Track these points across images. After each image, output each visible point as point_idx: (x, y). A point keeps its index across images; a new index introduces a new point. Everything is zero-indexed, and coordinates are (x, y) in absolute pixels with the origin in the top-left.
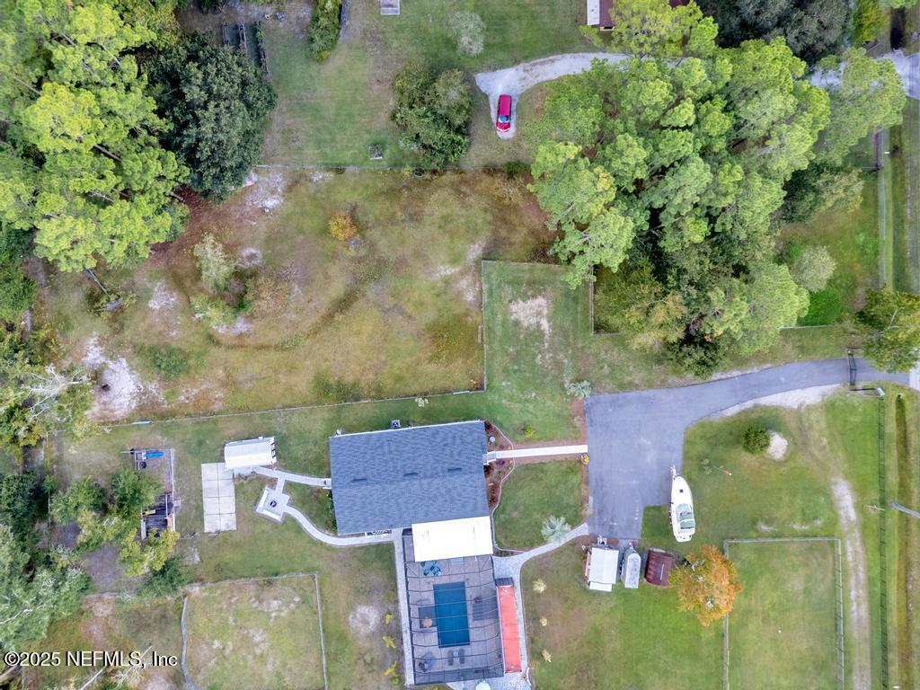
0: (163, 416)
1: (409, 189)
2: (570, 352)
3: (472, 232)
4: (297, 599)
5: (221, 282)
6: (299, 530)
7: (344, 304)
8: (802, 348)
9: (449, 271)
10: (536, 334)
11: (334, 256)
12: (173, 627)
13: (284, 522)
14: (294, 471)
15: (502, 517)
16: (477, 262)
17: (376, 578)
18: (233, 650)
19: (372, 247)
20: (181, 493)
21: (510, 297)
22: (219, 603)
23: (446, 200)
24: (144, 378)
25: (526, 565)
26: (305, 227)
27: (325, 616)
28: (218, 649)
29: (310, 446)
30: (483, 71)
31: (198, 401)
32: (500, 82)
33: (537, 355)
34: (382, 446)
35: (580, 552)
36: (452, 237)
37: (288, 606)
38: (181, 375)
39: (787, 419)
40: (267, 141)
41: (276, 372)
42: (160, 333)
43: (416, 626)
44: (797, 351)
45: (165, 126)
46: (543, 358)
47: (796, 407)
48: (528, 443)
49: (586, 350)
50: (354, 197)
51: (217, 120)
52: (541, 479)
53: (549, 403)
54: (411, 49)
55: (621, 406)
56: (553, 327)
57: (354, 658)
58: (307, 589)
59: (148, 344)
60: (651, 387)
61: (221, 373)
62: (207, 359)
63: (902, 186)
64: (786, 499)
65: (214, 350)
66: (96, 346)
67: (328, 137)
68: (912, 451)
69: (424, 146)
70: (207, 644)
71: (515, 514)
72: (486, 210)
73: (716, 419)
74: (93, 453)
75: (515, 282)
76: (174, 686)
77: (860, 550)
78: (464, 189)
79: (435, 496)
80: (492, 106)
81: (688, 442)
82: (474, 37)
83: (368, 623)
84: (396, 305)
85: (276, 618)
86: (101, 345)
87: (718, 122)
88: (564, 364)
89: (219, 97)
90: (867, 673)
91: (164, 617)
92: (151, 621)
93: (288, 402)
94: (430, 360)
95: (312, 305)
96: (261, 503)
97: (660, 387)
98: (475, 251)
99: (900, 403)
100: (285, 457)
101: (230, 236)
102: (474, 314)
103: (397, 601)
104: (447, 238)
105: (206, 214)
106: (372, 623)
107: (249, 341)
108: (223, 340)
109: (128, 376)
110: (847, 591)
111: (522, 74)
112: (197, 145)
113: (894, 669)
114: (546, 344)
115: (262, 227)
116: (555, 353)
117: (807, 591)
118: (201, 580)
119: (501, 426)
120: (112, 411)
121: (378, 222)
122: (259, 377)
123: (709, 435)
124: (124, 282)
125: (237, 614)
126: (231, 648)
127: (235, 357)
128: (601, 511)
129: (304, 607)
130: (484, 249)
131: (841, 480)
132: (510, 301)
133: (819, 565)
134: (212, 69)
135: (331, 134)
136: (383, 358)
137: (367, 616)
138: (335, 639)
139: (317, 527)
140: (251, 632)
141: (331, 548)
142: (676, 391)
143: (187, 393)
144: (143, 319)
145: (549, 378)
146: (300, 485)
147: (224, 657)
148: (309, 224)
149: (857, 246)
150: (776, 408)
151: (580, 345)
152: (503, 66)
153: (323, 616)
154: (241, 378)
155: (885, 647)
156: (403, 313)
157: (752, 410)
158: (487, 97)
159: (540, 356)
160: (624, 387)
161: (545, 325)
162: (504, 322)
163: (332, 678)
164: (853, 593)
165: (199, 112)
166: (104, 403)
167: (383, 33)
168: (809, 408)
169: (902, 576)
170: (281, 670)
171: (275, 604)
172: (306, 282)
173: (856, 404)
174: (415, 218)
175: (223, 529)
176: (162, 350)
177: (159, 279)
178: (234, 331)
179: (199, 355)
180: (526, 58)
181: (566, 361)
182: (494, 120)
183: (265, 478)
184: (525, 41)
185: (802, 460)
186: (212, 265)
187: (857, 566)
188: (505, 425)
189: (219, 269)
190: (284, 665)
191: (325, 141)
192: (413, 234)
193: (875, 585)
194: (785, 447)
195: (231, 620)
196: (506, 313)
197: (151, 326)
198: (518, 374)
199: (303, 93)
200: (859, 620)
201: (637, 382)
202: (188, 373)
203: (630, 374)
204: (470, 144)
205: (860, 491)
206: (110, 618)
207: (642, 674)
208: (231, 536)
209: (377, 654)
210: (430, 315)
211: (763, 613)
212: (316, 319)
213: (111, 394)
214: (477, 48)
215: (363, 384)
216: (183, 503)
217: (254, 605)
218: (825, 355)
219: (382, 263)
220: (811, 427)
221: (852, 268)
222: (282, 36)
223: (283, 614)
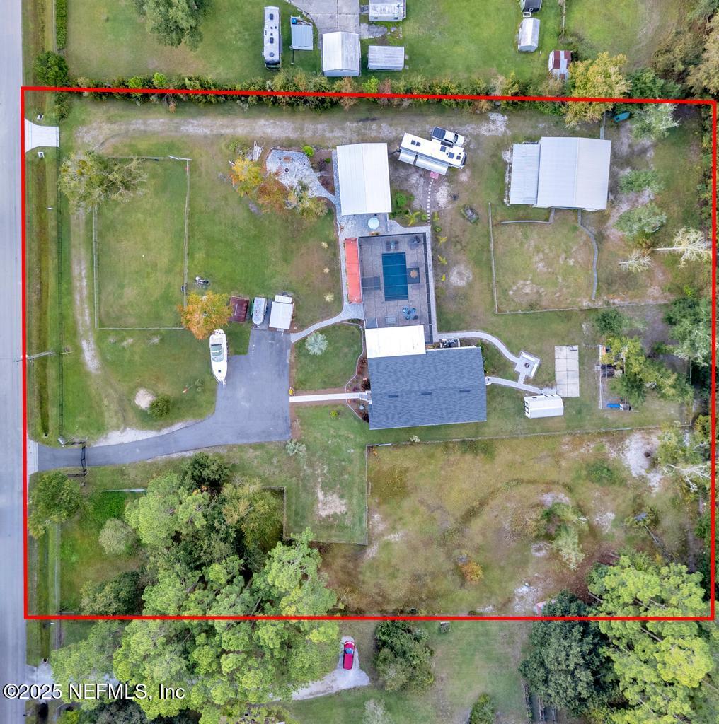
0: (607, 433)
1: (421, 599)
2: (301, 475)
3: (374, 567)
4: (511, 293)
5: (564, 532)
6: (508, 345)
7: (471, 514)
8: (123, 473)
9: (393, 537)
10: (327, 488)
11: (478, 549)
12: (603, 276)
13: (519, 350)
14: (512, 389)
15: (356, 349)
16: (370, 543)
17: (451, 307)
18: (559, 257)
19: (449, 556)
20: (595, 375)
21: (346, 517)
22: (568, 293)
23: (394, 591)
24: (620, 461)
25: (338, 312)
26: (499, 572)
27: (490, 279)
28: (570, 259)
29: (499, 407)
30: (363, 687)
31: (580, 443)
32: (351, 678)
33: (328, 472)
34: (448, 414)
35: (298, 321)
36: (389, 562)
37: (518, 288)
38: (592, 463)
39: (135, 419)
40: (525, 636)
41: (522, 463)
42: (607, 495)
43: (422, 269)
44: (126, 472)
45: (605, 651)
46: (322, 470)
47: (128, 429)
48: (334, 404)
49: (289, 475)
50: (462, 593)
51: (568, 655)
52: (326, 376)
53: (318, 435)
54: (418, 704)
55: (263, 432)
56: (314, 493)
57: (469, 247)
58: (503, 301)
59: (616, 487)
60: (240, 446)
61: (563, 463)
62: (573, 475)
63: (40, 597)
64: (137, 358)
65: (568, 480)
66: (654, 486)
67: (481, 638)
68: (36, 393)
69: (410, 631)
70: (578, 262)
71: (346, 350)
72: (363, 582)
73: (190, 421)
74: (658, 408)
75: (342, 528)
76: (603, 232)
77: (79, 317)
78: (380, 599)
79: (408, 376)
80: (357, 661)
81: (212, 403)
82: (373, 714)
83: (458, 273)
84: (432, 512)
85: (526, 280)
86: (650, 487)
87: (202, 656)
88: (307, 465)
89: (566, 672)
90: (73, 222)
91: (609, 284)
92: (619, 281)
93: (515, 441)
94: (407, 470)
95: (495, 513)
96: (536, 366)
97: (234, 446)
98: (372, 552)
99: (45, 430)
100: (518, 400)
101: (555, 566)
102: (374, 504)
103: (436, 288)
104: (394, 561)
105: (572, 582)
106: (455, 273)
107: (543, 487)
108: (561, 488)
109: (631, 463)
110: (90, 286)
111: (334, 685)
112: (582, 636)
113: (52, 223)
114: (320, 480)
115: (531, 572)
116: (313, 474)
117: (121, 286)
118: (582, 310)
119: (355, 418)
120: (643, 438)
121: (445, 574)
122: (536, 460)
123: (196, 408)
124: (632, 533)
125: (555, 284)
126: (561, 259)
127: (553, 475)
128: (281, 352)
129: (506, 287)
130: (365, 553)
131: (93, 371)
132: (346, 513)
133: (111, 306)
134: (571, 693)
135: (478, 641)
136: (443, 472)
137: (458, 278)
138: (483, 262)
139: (495, 346)
140: (545, 270)
141: (485, 330)
142: (221, 442)
143: (588, 450)
144: (619, 505)
145: (318, 455)
146: (507, 378)
147: (566, 252)
148: (496, 573)
149: (77, 552)
150: (143, 428)
151: (294, 479)
152: (348, 691)
153: (491, 280)
154: (549, 460)
155: (59, 241)
156: (428, 506)
157: (162, 427)
158: (361, 668)
159: (325, 471)
160: (260, 446)
161: (320, 495)
162: (351, 497)
163: (486, 233)
164: (84, 283)
165: (582, 661)
166: (648, 444)
167: (438, 716)
168: (118, 428)
169: (44, 295)
170: (524, 241)
171: (527, 290)
172: (499, 531)
173: (80, 430)
174: (417, 577)
175: (564, 348)
176: (606, 482)
177: (607, 534)
178: (553, 495)
179: (579, 477)
180: (331, 696)
181: (305, 467)
182: (356, 650)
183: (532, 384)
184: (332, 710)
185: (123, 387)
186: (571, 546)
187: (81, 305)
188: (352, 418)
189: (566, 543)
190: (521, 244)
191: (483, 635)
192: (418, 565)
193: (66, 289)
194: (137, 398)
195: (560, 280)
196: (349, 504)
197: (614, 500)
198: (341, 458)
199: (498, 671)
200: (79, 263)
201: (251, 450)
202: (588, 465)
203: (256, 457)
204: (375, 632)
205: (78, 363)
206: (649, 285)
207: (252, 227)
208: (559, 342)
209: (452, 250)
210: (407, 504)
211: (156, 271)
212: (493, 503)
213: (644, 450)
214: (370, 705)
215: (459, 453)
216: (593, 368)
217: (543, 290)
218: (104, 470)
219: (443, 544)
220: (116, 413)
221: (82, 535)
222: (512, 713)
223: (522, 282)
